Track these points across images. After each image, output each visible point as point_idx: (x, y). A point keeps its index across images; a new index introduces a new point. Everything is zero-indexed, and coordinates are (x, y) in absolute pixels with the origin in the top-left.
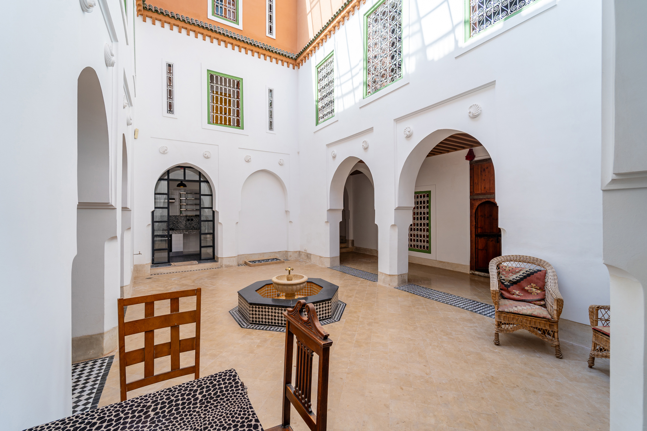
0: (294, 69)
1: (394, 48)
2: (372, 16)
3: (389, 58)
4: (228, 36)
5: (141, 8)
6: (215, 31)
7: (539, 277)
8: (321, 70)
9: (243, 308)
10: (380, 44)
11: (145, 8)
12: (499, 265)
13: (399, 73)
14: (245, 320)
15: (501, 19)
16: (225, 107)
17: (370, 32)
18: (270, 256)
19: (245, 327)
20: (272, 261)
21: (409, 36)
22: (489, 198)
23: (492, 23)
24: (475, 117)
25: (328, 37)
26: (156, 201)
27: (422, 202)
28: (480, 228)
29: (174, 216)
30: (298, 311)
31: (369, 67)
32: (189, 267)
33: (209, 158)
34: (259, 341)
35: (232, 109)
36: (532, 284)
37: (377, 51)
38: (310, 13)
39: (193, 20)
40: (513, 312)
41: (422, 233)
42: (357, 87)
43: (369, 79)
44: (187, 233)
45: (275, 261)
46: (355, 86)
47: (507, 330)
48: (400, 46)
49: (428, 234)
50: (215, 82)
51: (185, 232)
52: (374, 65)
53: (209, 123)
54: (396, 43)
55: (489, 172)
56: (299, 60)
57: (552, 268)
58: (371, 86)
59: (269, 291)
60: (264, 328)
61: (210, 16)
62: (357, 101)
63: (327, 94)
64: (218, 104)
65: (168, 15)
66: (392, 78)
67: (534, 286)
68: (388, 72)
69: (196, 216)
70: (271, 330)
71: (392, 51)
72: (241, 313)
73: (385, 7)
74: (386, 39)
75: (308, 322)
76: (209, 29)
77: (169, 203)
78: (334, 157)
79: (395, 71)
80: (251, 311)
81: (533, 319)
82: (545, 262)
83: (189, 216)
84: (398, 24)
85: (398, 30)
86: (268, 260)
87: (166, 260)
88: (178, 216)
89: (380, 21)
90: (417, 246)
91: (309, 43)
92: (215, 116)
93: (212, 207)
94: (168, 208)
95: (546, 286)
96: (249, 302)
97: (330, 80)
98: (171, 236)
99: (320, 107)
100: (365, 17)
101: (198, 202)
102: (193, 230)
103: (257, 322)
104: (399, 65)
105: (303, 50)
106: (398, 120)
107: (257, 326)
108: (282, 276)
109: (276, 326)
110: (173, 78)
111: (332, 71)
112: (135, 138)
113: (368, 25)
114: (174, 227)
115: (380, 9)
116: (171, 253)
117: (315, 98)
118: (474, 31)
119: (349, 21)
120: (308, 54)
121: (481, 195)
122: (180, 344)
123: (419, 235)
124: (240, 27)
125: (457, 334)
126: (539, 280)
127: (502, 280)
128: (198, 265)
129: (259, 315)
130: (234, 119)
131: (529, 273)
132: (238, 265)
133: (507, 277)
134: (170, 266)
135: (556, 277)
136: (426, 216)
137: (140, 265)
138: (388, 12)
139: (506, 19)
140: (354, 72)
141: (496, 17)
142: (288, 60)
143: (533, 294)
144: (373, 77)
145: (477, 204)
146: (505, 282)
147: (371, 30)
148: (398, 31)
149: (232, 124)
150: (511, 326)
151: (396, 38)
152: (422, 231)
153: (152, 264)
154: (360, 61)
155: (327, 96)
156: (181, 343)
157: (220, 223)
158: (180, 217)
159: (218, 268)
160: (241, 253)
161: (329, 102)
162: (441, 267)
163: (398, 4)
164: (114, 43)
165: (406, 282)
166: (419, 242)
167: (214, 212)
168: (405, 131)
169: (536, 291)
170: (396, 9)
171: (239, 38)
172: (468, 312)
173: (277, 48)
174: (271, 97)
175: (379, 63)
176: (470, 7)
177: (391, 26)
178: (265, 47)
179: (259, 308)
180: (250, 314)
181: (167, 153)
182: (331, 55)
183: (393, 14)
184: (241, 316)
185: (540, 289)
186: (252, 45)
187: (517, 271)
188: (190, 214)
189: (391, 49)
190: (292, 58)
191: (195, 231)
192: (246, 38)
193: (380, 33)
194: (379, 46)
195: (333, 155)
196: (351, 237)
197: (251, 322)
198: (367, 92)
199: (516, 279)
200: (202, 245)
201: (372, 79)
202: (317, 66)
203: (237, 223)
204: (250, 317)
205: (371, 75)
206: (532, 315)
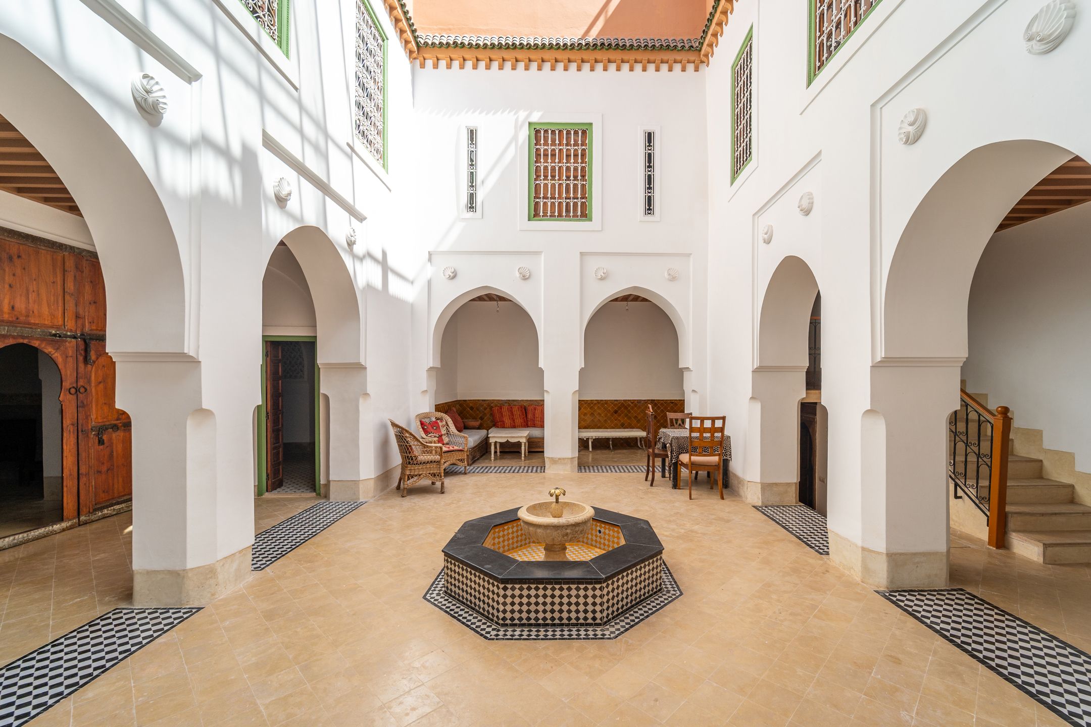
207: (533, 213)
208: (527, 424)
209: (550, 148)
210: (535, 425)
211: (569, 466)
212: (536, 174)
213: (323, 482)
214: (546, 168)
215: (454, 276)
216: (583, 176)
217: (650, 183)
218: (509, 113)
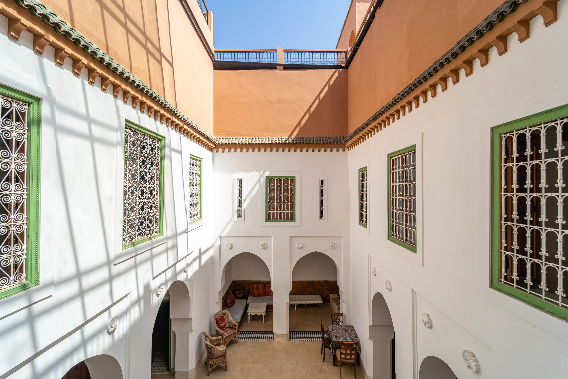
207: (268, 217)
208: (265, 294)
209: (275, 187)
210: (269, 294)
211: (285, 338)
212: (269, 199)
213: (172, 367)
214: (274, 196)
215: (232, 247)
216: (291, 200)
217: (322, 193)
218: (256, 172)
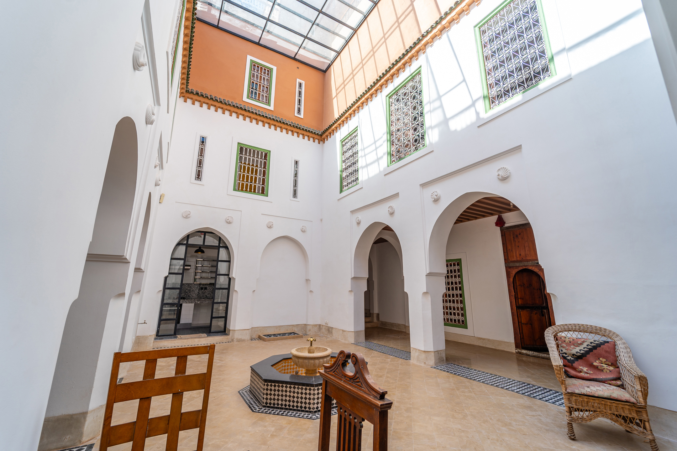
0: (319, 143)
1: (416, 122)
2: (393, 96)
3: (412, 131)
4: (260, 115)
5: (184, 91)
6: (249, 111)
7: (608, 349)
8: (345, 143)
9: (255, 387)
10: (402, 119)
11: (187, 91)
12: (556, 335)
13: (422, 143)
14: (257, 403)
15: (519, 92)
16: (252, 175)
17: (392, 110)
18: (287, 330)
19: (257, 411)
20: (289, 335)
21: (430, 111)
22: (527, 266)
23: (511, 96)
24: (504, 179)
25: (352, 115)
26: (171, 267)
27: (453, 270)
28: (520, 298)
29: (188, 284)
30: (341, 364)
31: (393, 139)
32: (197, 340)
33: (231, 223)
34: (273, 429)
35: (258, 178)
36: (601, 359)
37: (400, 125)
38: (336, 97)
39: (229, 102)
40: (586, 394)
41: (456, 305)
42: (382, 157)
43: (393, 149)
44: (199, 302)
45: (292, 335)
46: (379, 156)
47: (582, 418)
48: (422, 120)
49: (462, 306)
50: (244, 153)
51: (197, 302)
52: (397, 137)
53: (234, 190)
54: (418, 118)
55: (522, 238)
56: (324, 136)
57: (621, 339)
58: (395, 155)
59: (286, 368)
60: (279, 413)
61: (245, 99)
62: (382, 169)
63: (352, 164)
64: (245, 173)
65: (208, 97)
66: (416, 148)
67: (605, 362)
68: (411, 142)
69: (210, 284)
70: (288, 416)
71: (414, 125)
72: (252, 393)
73: (406, 89)
74: (408, 115)
75: (356, 378)
76: (243, 108)
77: (184, 269)
78: (359, 223)
79: (418, 141)
80: (265, 390)
81: (614, 403)
82: (610, 331)
83: (203, 284)
84: (419, 102)
85: (419, 106)
86: (285, 334)
87: (173, 333)
88: (192, 284)
89: (401, 100)
90: (451, 320)
91: (335, 121)
92: (241, 184)
93: (228, 274)
94: (182, 274)
95: (619, 361)
96: (264, 378)
97: (354, 152)
98: (181, 305)
99: (344, 176)
100: (388, 98)
101: (214, 269)
102: (205, 299)
103: (272, 405)
104: (422, 136)
105: (328, 127)
106: (424, 185)
107: (271, 410)
108: (302, 348)
109: (295, 410)
110: (204, 149)
111: (356, 143)
112: (160, 202)
113: (391, 104)
114: (186, 295)
115: (401, 91)
116: (178, 325)
117: (339, 168)
118: (493, 104)
119: (372, 102)
120: (333, 131)
121: (516, 263)
122: (181, 419)
123: (452, 307)
124: (272, 108)
125: (519, 425)
126: (609, 354)
127: (564, 353)
128: (207, 338)
129: (274, 395)
130: (259, 187)
131: (595, 345)
132: (251, 340)
133: (569, 350)
134: (176, 339)
135: (629, 350)
136: (458, 286)
137: (143, 337)
138: (408, 93)
139: (524, 92)
140: (378, 144)
141: (514, 92)
142: (314, 136)
143: (604, 371)
144: (396, 147)
145: (514, 272)
146: (567, 357)
147: (393, 108)
148: (419, 108)
149: (257, 191)
150: (587, 413)
151: (418, 114)
152: (456, 303)
153: (156, 336)
154: (384, 134)
155: (351, 166)
156: (182, 417)
157: (236, 291)
158: (194, 285)
159: (229, 342)
160: (255, 325)
161: (354, 171)
162: (481, 345)
163: (418, 86)
164: (157, 107)
165: (444, 361)
166: (453, 315)
167: (230, 279)
168: (432, 195)
169: (608, 368)
170: (417, 90)
171: (270, 117)
172: (526, 398)
173: (304, 126)
174: (297, 167)
175: (402, 135)
176: (487, 84)
177: (412, 104)
178: (293, 124)
179: (275, 386)
180: (264, 394)
181: (189, 217)
182: (356, 130)
183: (414, 94)
184: (252, 398)
185: (612, 365)
186: (281, 123)
187: (579, 342)
188: (204, 282)
189: (413, 123)
190: (318, 134)
191: (207, 300)
192: (276, 117)
193: (402, 110)
194: (401, 121)
195: (357, 221)
196: (376, 310)
197: (264, 404)
198: (391, 161)
199: (580, 352)
200: (214, 316)
201: (396, 149)
202: (342, 140)
203: (254, 291)
204: (264, 398)
205: (395, 145)
206: (612, 398)
